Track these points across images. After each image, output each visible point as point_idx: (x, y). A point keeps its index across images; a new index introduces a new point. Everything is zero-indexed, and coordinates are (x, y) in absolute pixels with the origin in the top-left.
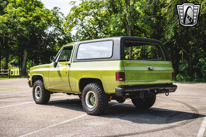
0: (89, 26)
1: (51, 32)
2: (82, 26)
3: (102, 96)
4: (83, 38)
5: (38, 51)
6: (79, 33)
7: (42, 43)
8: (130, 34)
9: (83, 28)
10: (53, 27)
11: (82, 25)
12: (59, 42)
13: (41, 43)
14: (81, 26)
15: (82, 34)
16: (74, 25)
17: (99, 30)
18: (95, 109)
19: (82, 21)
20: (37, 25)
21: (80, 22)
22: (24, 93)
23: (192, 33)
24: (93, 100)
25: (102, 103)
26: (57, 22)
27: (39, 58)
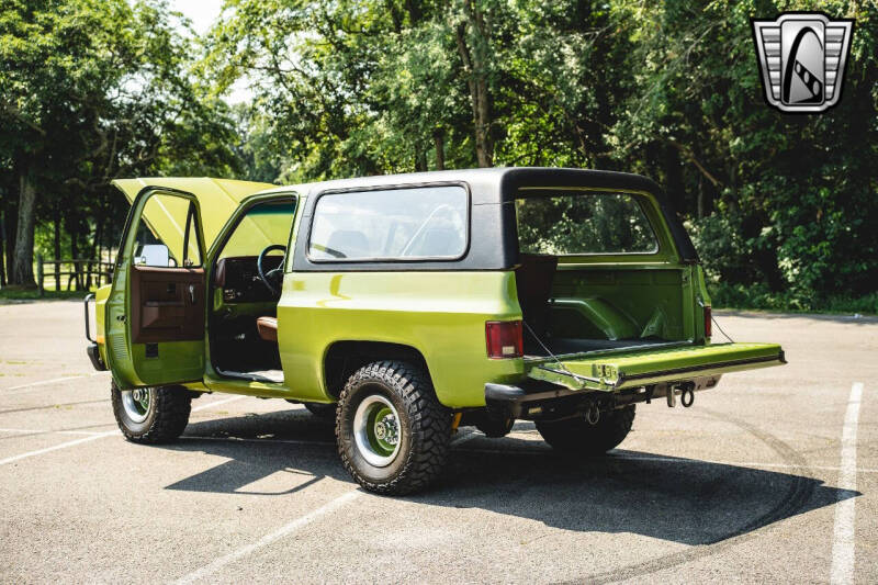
0: (305, 76)
1: (135, 98)
2: (277, 76)
3: (427, 416)
4: (280, 125)
5: (81, 183)
6: (264, 105)
7: (102, 148)
8: (483, 107)
9: (278, 81)
10: (143, 74)
11: (274, 70)
12: (173, 142)
13: (97, 145)
14: (272, 74)
15: (276, 111)
16: (240, 69)
17: (348, 90)
18: (400, 470)
19: (275, 53)
20: (73, 68)
21: (264, 59)
22: (56, 385)
23: (743, 107)
24: (387, 432)
25: (428, 445)
26: (163, 54)
27: (87, 209)
